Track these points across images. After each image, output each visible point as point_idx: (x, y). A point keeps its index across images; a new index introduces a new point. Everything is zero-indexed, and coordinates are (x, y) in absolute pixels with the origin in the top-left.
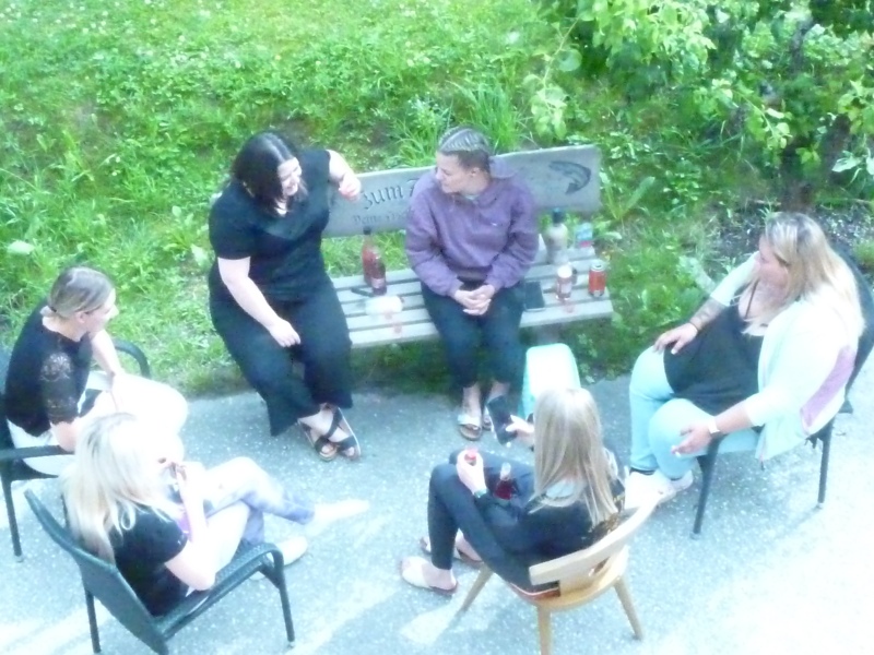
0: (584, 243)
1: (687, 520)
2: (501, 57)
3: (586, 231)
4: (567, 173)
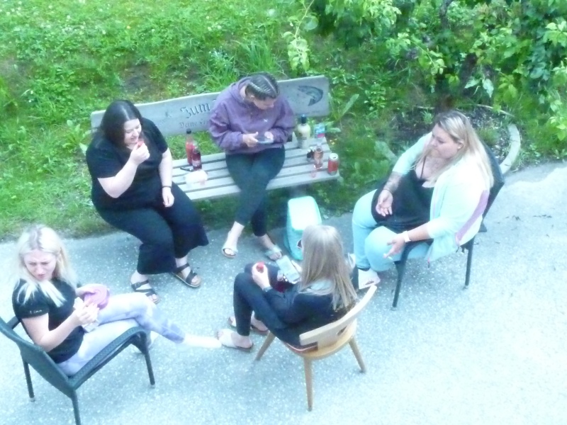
0: (320, 135)
1: (388, 299)
2: (264, 24)
3: (321, 128)
4: (309, 93)
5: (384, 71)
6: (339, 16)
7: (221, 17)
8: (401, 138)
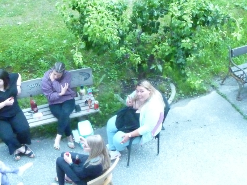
0: (90, 93)
1: (125, 163)
2: (62, 47)
3: (90, 90)
4: (84, 75)
5: (116, 64)
6: (94, 42)
7: (43, 45)
8: (125, 92)
